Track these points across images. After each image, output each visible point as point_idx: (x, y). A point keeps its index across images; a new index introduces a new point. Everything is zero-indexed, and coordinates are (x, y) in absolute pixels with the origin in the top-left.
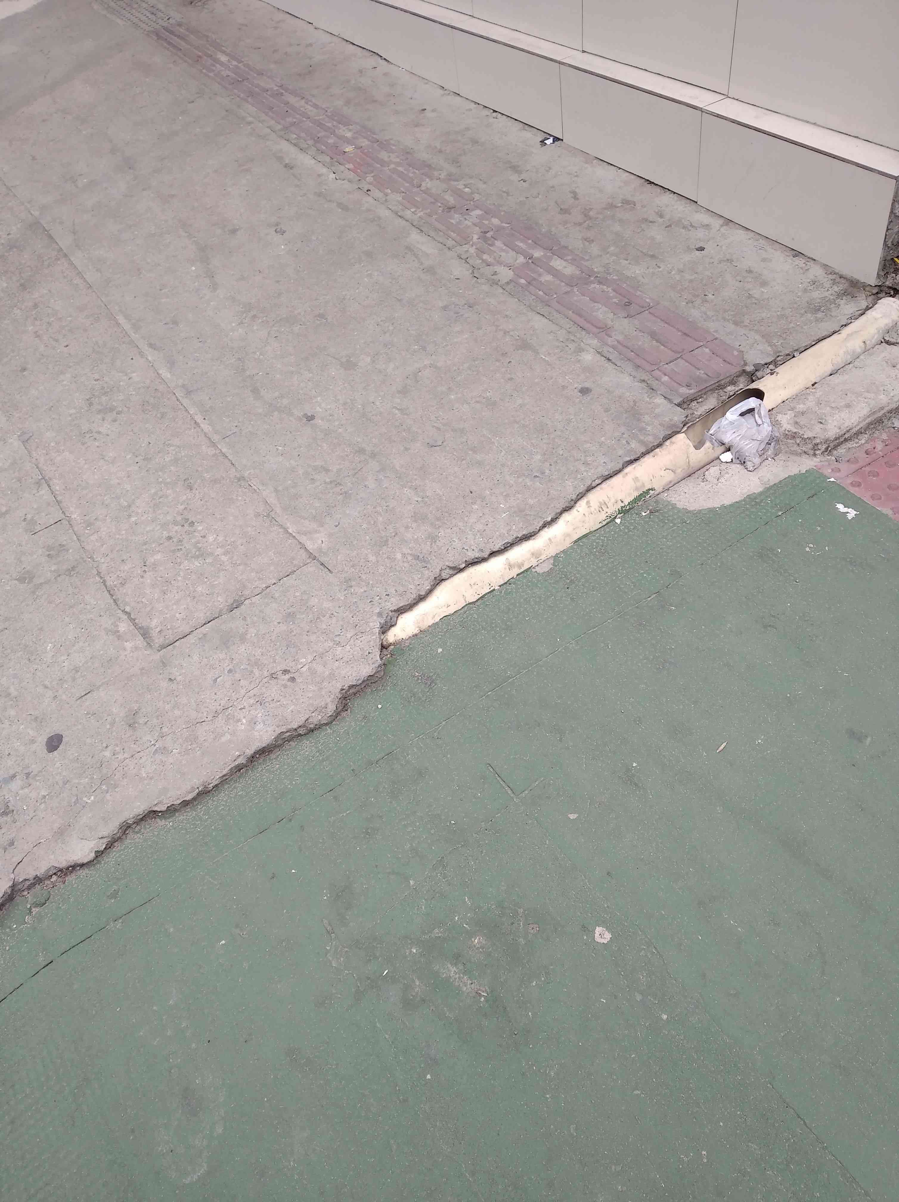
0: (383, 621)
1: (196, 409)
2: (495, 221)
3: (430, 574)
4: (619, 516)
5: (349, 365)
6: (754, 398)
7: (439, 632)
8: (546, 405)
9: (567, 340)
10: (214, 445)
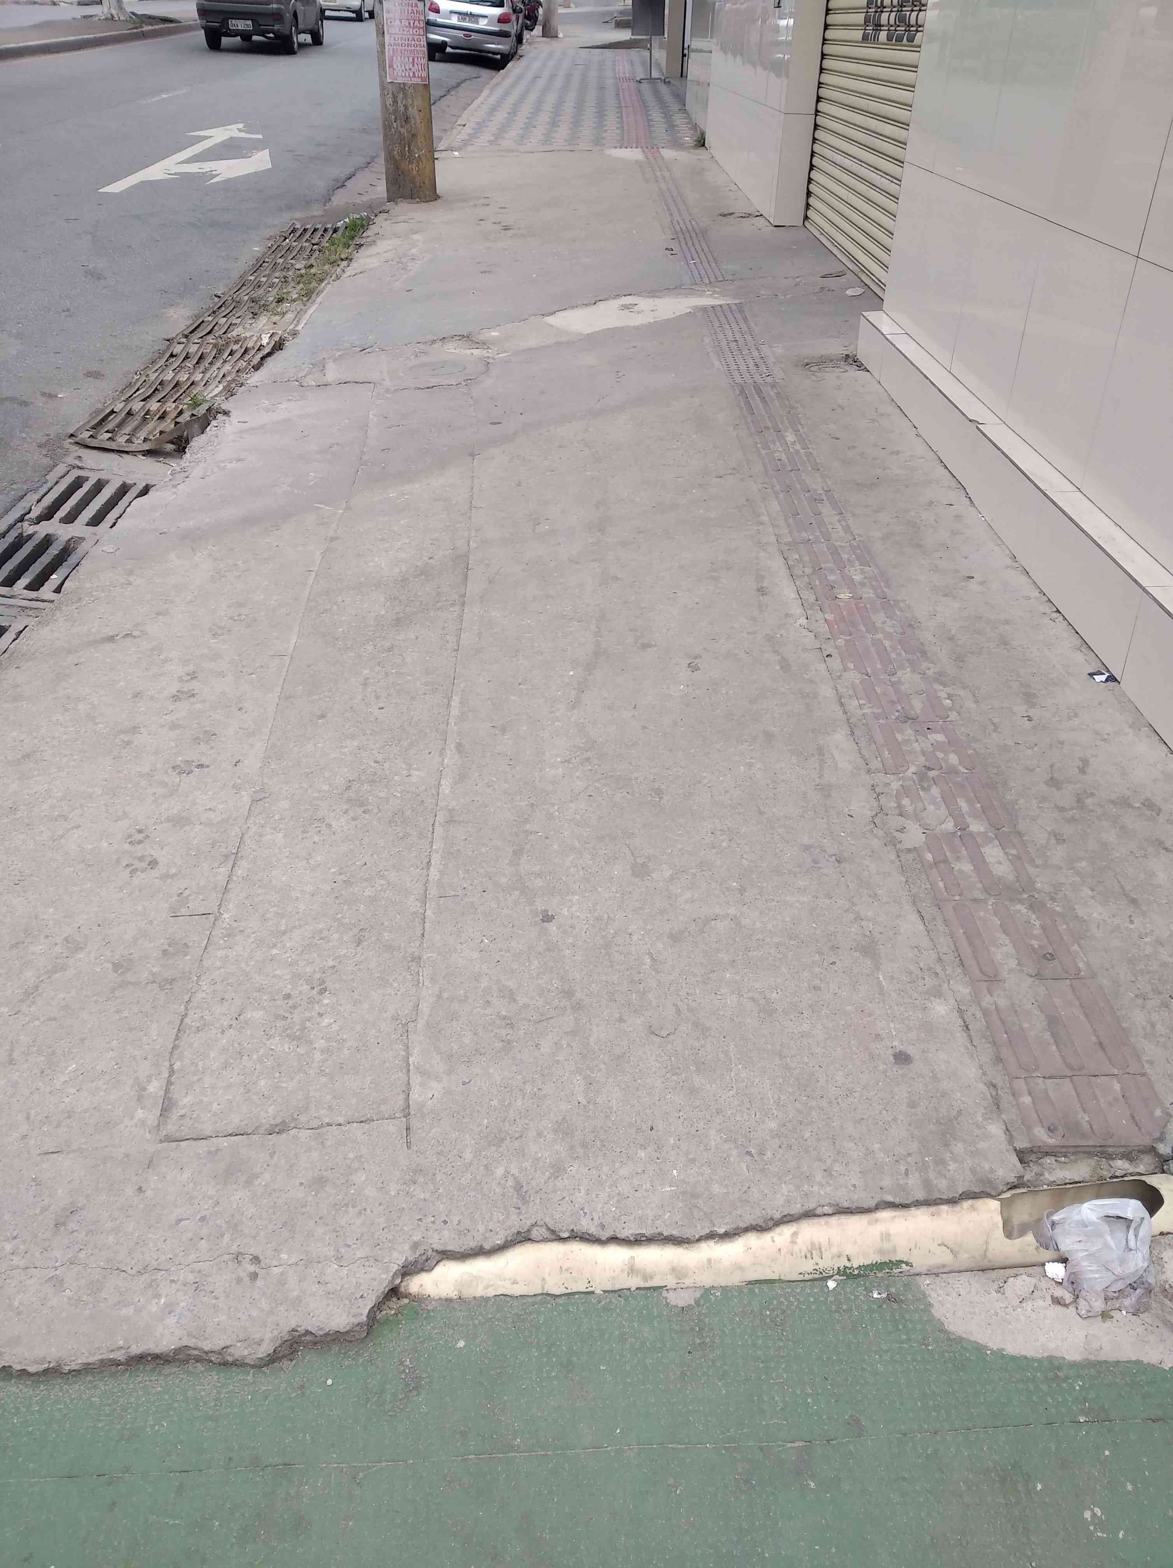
0: (411, 1259)
1: (443, 845)
2: (953, 759)
3: (516, 1223)
4: (837, 1277)
5: (641, 871)
6: (1139, 1203)
7: (481, 1314)
8: (835, 1051)
9: (929, 969)
10: (424, 900)
